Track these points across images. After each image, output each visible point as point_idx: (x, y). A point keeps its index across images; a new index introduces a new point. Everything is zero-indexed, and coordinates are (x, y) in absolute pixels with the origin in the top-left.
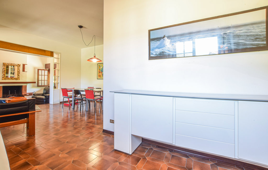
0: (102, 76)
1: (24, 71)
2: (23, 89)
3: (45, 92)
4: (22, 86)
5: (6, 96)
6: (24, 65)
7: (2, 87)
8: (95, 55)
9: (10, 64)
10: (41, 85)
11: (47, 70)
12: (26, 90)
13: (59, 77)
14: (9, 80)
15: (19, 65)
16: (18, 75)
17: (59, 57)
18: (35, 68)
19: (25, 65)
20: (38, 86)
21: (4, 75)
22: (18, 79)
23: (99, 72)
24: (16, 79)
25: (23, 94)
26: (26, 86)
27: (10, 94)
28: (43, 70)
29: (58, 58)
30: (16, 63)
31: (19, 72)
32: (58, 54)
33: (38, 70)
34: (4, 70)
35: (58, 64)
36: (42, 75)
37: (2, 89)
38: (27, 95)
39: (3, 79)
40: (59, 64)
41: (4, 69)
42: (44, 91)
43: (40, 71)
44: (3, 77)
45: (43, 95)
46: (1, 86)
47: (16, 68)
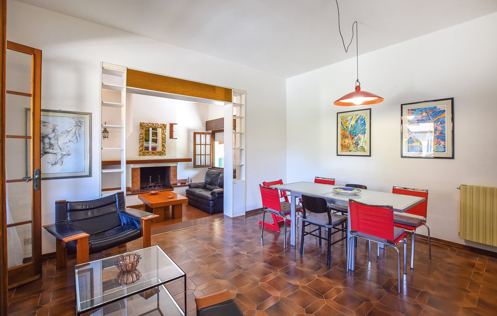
0: (352, 146)
1: (171, 137)
2: (172, 173)
3: (209, 180)
4: (170, 167)
5: (145, 185)
6: (171, 125)
7: (139, 170)
8: (358, 84)
9: (150, 125)
10: (200, 164)
11: (209, 133)
12: (175, 175)
13: (244, 152)
14: (149, 155)
15: (164, 126)
16: (163, 145)
17: (243, 103)
18: (189, 131)
19: (174, 126)
20: (195, 166)
21: (142, 146)
22: (163, 154)
23: (344, 137)
24: (161, 154)
25: (172, 183)
26: (176, 167)
27: (152, 183)
28: (203, 133)
29: (241, 105)
30: (160, 121)
31: (164, 139)
32: (240, 95)
33: (195, 134)
34: (141, 138)
35: (241, 118)
36: (201, 144)
37: (139, 173)
38: (178, 185)
39: (140, 155)
40: (243, 120)
41: (141, 135)
42: (206, 177)
43: (198, 136)
44: (140, 151)
45: (204, 187)
46: (139, 168)
47: (159, 131)
